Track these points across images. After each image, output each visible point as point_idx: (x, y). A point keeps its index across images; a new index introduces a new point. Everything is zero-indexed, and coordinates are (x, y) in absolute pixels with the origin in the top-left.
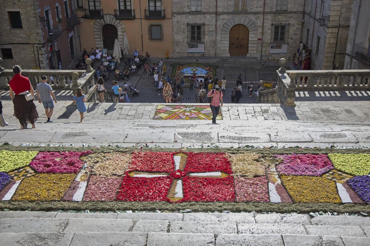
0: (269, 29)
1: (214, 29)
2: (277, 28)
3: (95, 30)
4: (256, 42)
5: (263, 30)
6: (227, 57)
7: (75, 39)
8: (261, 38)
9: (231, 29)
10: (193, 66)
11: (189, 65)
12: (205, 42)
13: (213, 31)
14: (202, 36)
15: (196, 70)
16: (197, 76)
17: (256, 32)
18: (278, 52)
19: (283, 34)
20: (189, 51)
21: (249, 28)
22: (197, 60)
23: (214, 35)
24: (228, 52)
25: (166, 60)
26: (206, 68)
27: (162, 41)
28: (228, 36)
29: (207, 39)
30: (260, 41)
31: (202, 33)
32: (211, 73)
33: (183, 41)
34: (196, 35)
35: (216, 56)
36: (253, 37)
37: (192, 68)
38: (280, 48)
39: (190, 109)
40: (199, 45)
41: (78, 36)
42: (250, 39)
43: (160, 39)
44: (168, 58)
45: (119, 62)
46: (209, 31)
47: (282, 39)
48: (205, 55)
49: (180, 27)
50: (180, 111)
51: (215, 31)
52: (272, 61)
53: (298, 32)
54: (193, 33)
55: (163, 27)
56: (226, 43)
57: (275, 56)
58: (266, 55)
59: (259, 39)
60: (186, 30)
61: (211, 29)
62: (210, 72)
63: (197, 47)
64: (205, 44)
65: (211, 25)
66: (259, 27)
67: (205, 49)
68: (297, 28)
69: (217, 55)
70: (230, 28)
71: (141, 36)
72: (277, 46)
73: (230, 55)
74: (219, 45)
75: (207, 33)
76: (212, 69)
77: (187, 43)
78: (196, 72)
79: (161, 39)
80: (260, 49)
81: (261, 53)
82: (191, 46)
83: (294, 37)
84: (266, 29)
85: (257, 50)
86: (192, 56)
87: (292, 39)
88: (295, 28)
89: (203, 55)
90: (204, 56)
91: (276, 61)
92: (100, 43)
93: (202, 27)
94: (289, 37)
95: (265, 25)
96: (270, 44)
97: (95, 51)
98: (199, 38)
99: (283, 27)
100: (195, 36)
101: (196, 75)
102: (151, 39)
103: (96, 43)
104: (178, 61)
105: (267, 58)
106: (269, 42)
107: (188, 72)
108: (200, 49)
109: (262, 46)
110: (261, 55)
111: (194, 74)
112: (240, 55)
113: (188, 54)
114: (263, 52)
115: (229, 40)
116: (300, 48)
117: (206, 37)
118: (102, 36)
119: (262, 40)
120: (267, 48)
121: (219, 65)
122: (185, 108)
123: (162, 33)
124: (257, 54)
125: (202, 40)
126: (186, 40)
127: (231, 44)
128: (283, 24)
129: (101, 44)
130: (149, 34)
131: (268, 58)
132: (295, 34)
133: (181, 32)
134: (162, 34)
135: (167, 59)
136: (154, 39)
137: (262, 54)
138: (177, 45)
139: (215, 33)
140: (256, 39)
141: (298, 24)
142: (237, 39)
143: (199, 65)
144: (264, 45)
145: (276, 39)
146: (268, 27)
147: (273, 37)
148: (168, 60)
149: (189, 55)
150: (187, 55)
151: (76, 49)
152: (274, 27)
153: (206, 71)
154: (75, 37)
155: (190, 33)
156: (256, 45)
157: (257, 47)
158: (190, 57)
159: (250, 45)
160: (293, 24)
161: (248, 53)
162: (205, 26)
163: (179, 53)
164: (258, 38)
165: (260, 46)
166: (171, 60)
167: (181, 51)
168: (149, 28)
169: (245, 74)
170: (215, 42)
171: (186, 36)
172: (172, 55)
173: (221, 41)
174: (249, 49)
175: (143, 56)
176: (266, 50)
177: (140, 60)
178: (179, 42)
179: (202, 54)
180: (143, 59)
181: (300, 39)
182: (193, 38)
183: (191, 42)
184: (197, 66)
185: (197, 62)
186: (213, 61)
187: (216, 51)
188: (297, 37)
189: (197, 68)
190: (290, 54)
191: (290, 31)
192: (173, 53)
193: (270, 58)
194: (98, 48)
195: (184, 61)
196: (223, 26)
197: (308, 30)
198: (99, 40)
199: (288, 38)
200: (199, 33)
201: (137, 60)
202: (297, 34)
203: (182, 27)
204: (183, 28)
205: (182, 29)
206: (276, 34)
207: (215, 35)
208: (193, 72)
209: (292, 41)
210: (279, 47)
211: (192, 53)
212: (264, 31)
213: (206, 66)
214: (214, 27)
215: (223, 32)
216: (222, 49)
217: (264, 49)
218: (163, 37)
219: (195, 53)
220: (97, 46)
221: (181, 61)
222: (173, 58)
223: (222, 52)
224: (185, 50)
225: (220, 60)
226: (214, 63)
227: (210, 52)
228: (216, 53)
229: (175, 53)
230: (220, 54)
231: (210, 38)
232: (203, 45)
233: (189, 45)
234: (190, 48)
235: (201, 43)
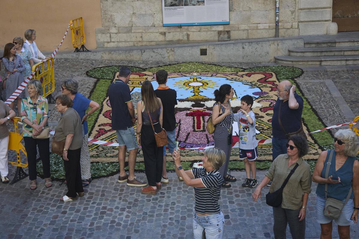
6: (327, 36)
10: (190, 72)
11: (170, 68)
15: (205, 84)
20: (167, 21)
22: (204, 52)
24: (328, 15)
25: (75, 55)
26: (249, 75)
35: (277, 35)
37: (185, 79)
44: (81, 49)
48: (234, 35)
67: (231, 9)
69: (282, 32)
73: (340, 30)
76: (274, 78)
78: (204, 94)
86: (179, 42)
89: (226, 34)
90: (229, 37)
104: (121, 56)
108: (214, 8)
111: (198, 102)
113: (164, 34)
121: (300, 65)
135: (77, 50)
143: (213, 68)
148: (82, 55)
149: (169, 37)
150: (161, 38)
153: (252, 85)
158: (171, 42)
163: (129, 30)
166: (91, 56)
172: (103, 38)
179: (221, 28)
184: (205, 72)
185: (204, 58)
186: (272, 51)
187: (277, 16)
189: (205, 79)
192: (103, 32)
208: (189, 94)
211: (180, 26)
213: (244, 70)
216: (304, 3)
219: (193, 29)
221: (136, 56)
222: (101, 48)
223: (303, 16)
224: (152, 15)
225: (301, 44)
226: (276, 60)
227: (255, 20)
228: (277, 23)
229: (113, 30)
230: (295, 25)
234: (172, 5)
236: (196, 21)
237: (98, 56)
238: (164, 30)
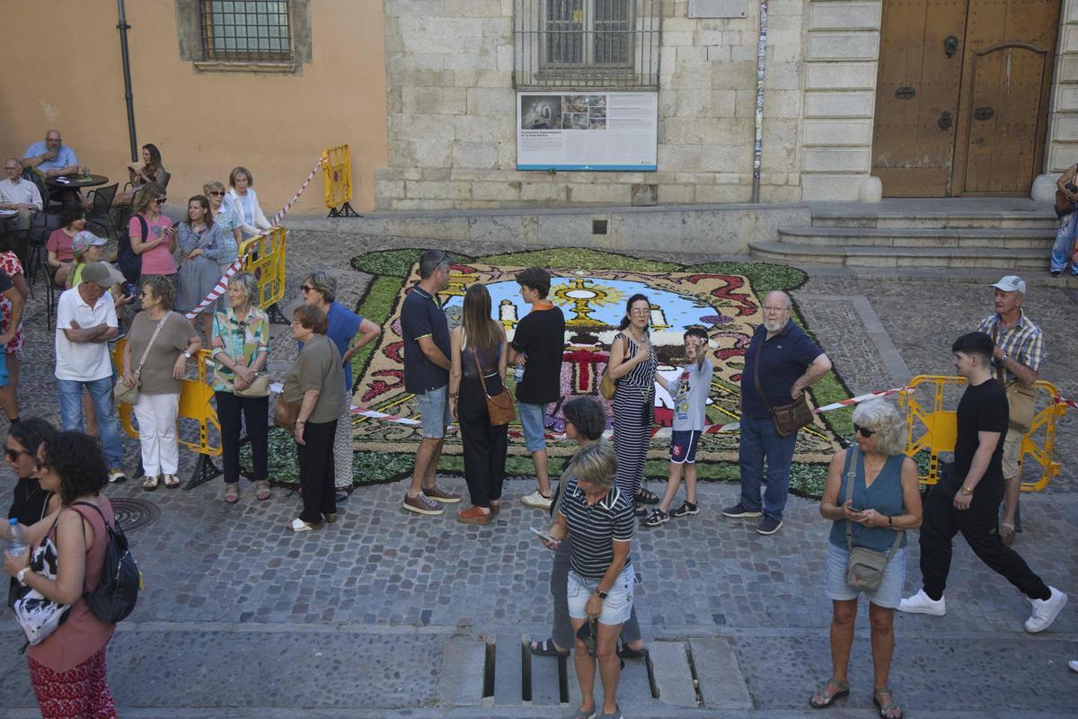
6: (858, 204)
10: (569, 269)
11: (531, 258)
12: (666, 79)
14: (645, 24)
15: (599, 295)
20: (524, 160)
22: (600, 228)
23: (743, 17)
24: (864, 160)
25: (329, 223)
26: (694, 280)
27: (296, 70)
28: (872, 16)
29: (681, 45)
33: (479, 74)
34: (587, 15)
35: (755, 198)
37: (558, 283)
40: (615, 102)
42: (1070, 42)
43: (284, 56)
44: (343, 212)
48: (665, 193)
56: (847, 83)
62: (743, 310)
63: (598, 118)
64: (668, 96)
67: (661, 139)
69: (765, 192)
71: (114, 21)
73: (887, 194)
74: (786, 105)
76: (746, 289)
77: (515, 87)
79: (287, 53)
82: (541, 108)
86: (549, 203)
89: (646, 193)
90: (655, 198)
98: (616, 46)
100: (578, 26)
101: (607, 337)
102: (205, 48)
108: (625, 135)
111: (584, 332)
112: (964, 192)
113: (518, 186)
115: (873, 52)
117: (679, 32)
121: (802, 263)
125: (643, 61)
126: (503, 59)
127: (892, 94)
134: (292, 12)
135: (334, 213)
136: (227, 56)
138: (427, 106)
142: (951, 47)
143: (618, 261)
148: (345, 225)
149: (529, 192)
150: (511, 194)
153: (700, 301)
158: (532, 204)
159: (1064, 99)
161: (1039, 170)
163: (444, 175)
166: (363, 227)
167: (456, 153)
170: (751, 77)
171: (504, 26)
172: (389, 190)
173: (805, 61)
174: (1060, 130)
178: (438, 78)
179: (638, 179)
182: (560, 47)
183: (541, 75)
184: (602, 270)
185: (599, 241)
186: (740, 233)
187: (755, 156)
189: (600, 284)
192: (389, 178)
195: (480, 231)
207: (754, 7)
211: (552, 171)
213: (684, 268)
216: (815, 133)
218: (303, 37)
219: (581, 177)
221: (456, 231)
222: (386, 211)
223: (811, 161)
224: (495, 146)
225: (805, 218)
226: (752, 250)
227: (710, 164)
228: (757, 172)
229: (412, 174)
230: (794, 178)
231: (711, 37)
232: (648, 102)
233: (527, 102)
234: (538, 126)
235: (632, 83)
236: (586, 162)
237: (377, 228)
238: (518, 177)
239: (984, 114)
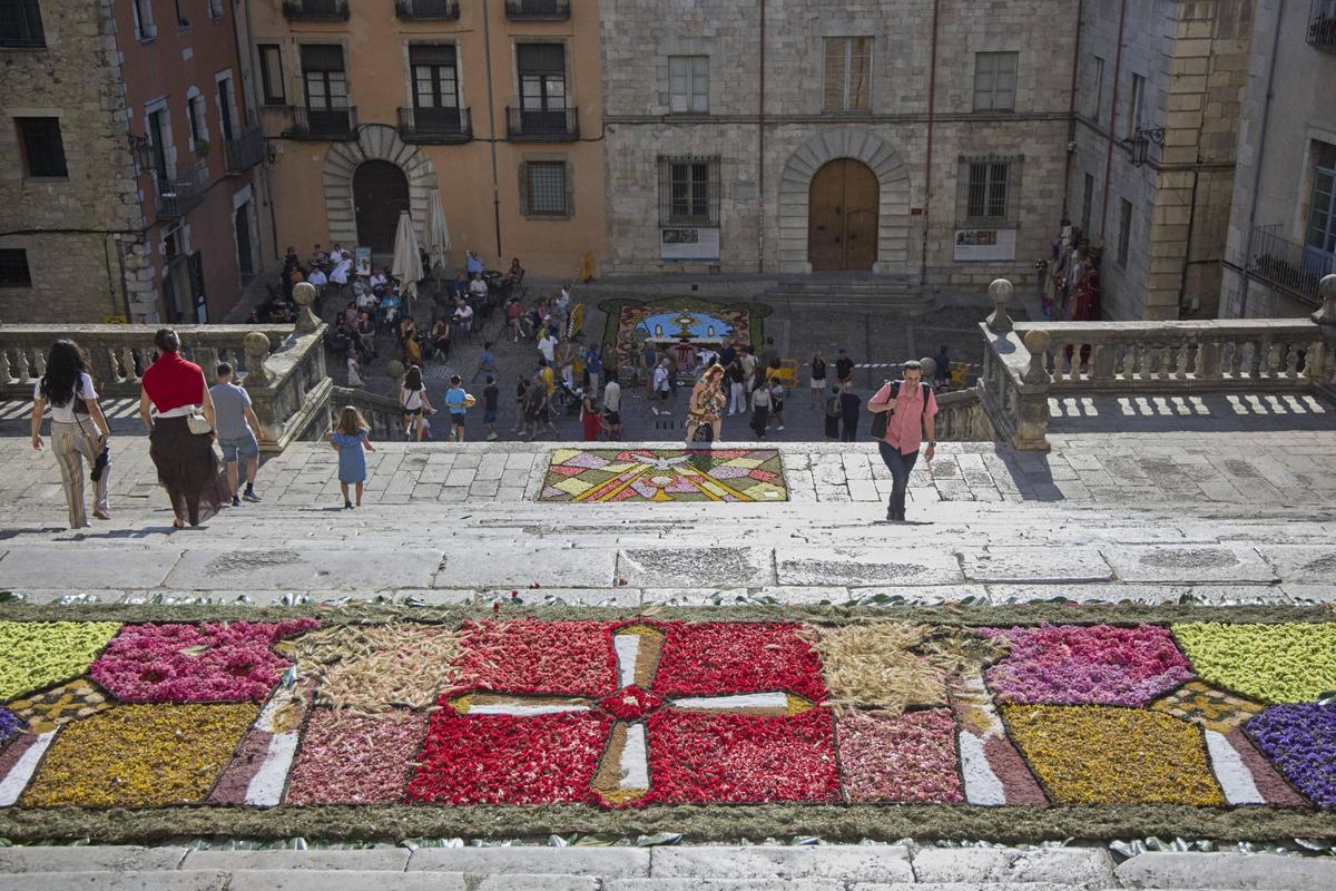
0: (950, 176)
1: (755, 178)
2: (977, 170)
3: (328, 181)
4: (905, 222)
5: (928, 179)
6: (801, 276)
7: (256, 213)
8: (921, 206)
9: (815, 177)
10: (682, 308)
11: (666, 303)
12: (723, 223)
13: (752, 184)
14: (713, 201)
15: (692, 321)
16: (694, 344)
17: (905, 186)
18: (984, 258)
19: (999, 191)
20: (664, 255)
21: (878, 172)
22: (695, 288)
23: (753, 198)
24: (804, 257)
25: (583, 286)
26: (728, 313)
27: (568, 219)
28: (805, 199)
29: (728, 210)
30: (919, 218)
31: (711, 191)
32: (747, 331)
33: (645, 220)
34: (690, 197)
35: (761, 272)
36: (892, 204)
37: (677, 315)
38: (989, 243)
39: (671, 461)
40: (701, 232)
41: (265, 204)
42: (883, 211)
43: (562, 213)
44: (589, 280)
45: (415, 295)
46: (737, 184)
47: (998, 210)
48: (723, 269)
49: (634, 170)
50: (636, 471)
51: (757, 183)
52: (964, 289)
53: (1053, 187)
54: (679, 190)
55: (572, 170)
56: (796, 225)
57: (973, 271)
58: (941, 268)
59: (915, 212)
60: (656, 182)
61: (743, 177)
62: (742, 328)
63: (694, 239)
64: (724, 230)
65: (742, 162)
66: (915, 167)
67: (721, 247)
68: (1049, 171)
69: (764, 269)
70: (811, 173)
71: (492, 200)
72: (979, 235)
73: (814, 269)
74: (772, 234)
75: (728, 190)
76: (747, 318)
77: (660, 226)
78: (691, 331)
79: (564, 212)
80: (920, 247)
81: (924, 259)
82: (671, 235)
83: (1038, 202)
84: (937, 176)
85: (907, 249)
86: (674, 274)
87: (1031, 210)
88: (1043, 173)
89: (715, 268)
90: (719, 272)
91: (976, 289)
92: (345, 226)
93: (712, 169)
94: (1023, 202)
95: (935, 160)
96: (956, 228)
97: (328, 255)
98: (701, 209)
99: (1000, 170)
100: (685, 202)
101: (692, 340)
102: (530, 211)
103: (333, 226)
104: (625, 289)
105: (945, 279)
106: (952, 219)
107: (661, 328)
108: (706, 246)
109: (925, 234)
110: (924, 268)
111: (685, 338)
112: (847, 268)
113: (661, 266)
114: (930, 256)
115: (807, 213)
116: (1060, 242)
117: (727, 204)
118: (352, 201)
119: (927, 213)
120: (943, 242)
121: (772, 304)
122: (654, 461)
123: (569, 189)
124: (909, 264)
125: (713, 215)
126: (655, 214)
127: (815, 229)
128: (1002, 159)
129: (349, 231)
130: (521, 195)
131: (950, 277)
132: (1043, 194)
133: (636, 188)
134: (567, 196)
136: (538, 213)
137: (929, 263)
138: (623, 233)
139: (757, 189)
140: (906, 211)
141: (1053, 159)
142: (838, 211)
143: (701, 304)
144: (933, 232)
145: (974, 210)
146: (945, 168)
147: (965, 202)
148: (591, 287)
149: (666, 269)
150: (659, 270)
151: (260, 247)
152: (967, 169)
153: (729, 324)
154: (255, 206)
155: (668, 191)
156: (904, 233)
157: (908, 238)
158: (667, 274)
159: (882, 233)
160: (1036, 160)
161: (876, 260)
162: (723, 166)
163: (630, 262)
164: (914, 205)
165: (917, 234)
166: (599, 288)
167: (635, 253)
168: (520, 172)
169: (867, 335)
170: (757, 223)
171: (656, 202)
172: (607, 268)
173: (778, 218)
174: (882, 245)
175: (500, 275)
176: (939, 251)
177: (491, 286)
178: (628, 222)
179: (711, 263)
180: (499, 284)
181: (1061, 209)
182: (679, 208)
183: (671, 221)
184: (695, 309)
185: (695, 293)
186: (752, 289)
187: (761, 255)
188: (1052, 202)
189: (694, 316)
190: (1026, 265)
191: (1025, 180)
192: (607, 263)
193: (955, 279)
194: (337, 247)
195: (648, 289)
196: (787, 166)
197: (1089, 180)
198: (342, 215)
199: (1019, 207)
200: (701, 191)
201: (479, 286)
202: (1051, 192)
203: (639, 167)
204: (644, 171)
205: (638, 175)
206: (976, 191)
207: (758, 195)
208: (678, 331)
209: (1031, 216)
210: (989, 239)
211: (676, 260)
212: (934, 183)
213: (726, 306)
214: (753, 170)
215: (787, 187)
216: (783, 245)
217: (933, 247)
218: (572, 206)
219: (689, 263)
220: (336, 237)
221: (637, 289)
222: (606, 279)
223: (784, 257)
224: (652, 250)
225: (776, 284)
226: (755, 298)
227: (741, 257)
228: (761, 261)
229: (617, 261)
230: (775, 264)
231: (740, 206)
232: (716, 232)
233: (665, 232)
234: (669, 242)
235: (708, 225)
236: (690, 257)
237: (604, 288)
238: (660, 263)
239: (853, 237)
